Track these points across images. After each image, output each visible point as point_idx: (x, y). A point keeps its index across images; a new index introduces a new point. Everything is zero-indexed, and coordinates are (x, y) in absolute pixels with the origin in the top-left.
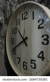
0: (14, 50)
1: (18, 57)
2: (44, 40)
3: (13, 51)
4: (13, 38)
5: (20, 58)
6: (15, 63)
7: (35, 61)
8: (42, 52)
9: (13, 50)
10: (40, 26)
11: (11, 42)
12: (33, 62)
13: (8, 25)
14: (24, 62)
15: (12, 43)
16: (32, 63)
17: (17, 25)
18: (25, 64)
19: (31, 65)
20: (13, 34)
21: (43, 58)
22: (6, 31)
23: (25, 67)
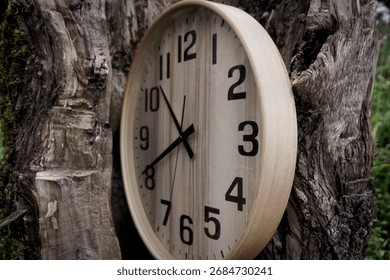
0: (150, 172)
1: (164, 199)
2: (246, 138)
3: (148, 177)
4: (147, 128)
5: (168, 204)
6: (153, 222)
7: (217, 211)
8: (238, 181)
9: (145, 172)
10: (235, 91)
11: (139, 141)
12: (211, 215)
13: (126, 73)
14: (183, 217)
15: (144, 146)
16: (207, 219)
17: (161, 78)
18: (186, 223)
19: (206, 225)
20: (146, 110)
21: (240, 201)
22: (122, 99)
23: (186, 233)
